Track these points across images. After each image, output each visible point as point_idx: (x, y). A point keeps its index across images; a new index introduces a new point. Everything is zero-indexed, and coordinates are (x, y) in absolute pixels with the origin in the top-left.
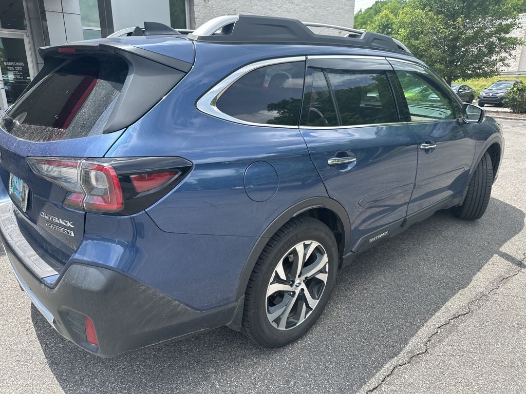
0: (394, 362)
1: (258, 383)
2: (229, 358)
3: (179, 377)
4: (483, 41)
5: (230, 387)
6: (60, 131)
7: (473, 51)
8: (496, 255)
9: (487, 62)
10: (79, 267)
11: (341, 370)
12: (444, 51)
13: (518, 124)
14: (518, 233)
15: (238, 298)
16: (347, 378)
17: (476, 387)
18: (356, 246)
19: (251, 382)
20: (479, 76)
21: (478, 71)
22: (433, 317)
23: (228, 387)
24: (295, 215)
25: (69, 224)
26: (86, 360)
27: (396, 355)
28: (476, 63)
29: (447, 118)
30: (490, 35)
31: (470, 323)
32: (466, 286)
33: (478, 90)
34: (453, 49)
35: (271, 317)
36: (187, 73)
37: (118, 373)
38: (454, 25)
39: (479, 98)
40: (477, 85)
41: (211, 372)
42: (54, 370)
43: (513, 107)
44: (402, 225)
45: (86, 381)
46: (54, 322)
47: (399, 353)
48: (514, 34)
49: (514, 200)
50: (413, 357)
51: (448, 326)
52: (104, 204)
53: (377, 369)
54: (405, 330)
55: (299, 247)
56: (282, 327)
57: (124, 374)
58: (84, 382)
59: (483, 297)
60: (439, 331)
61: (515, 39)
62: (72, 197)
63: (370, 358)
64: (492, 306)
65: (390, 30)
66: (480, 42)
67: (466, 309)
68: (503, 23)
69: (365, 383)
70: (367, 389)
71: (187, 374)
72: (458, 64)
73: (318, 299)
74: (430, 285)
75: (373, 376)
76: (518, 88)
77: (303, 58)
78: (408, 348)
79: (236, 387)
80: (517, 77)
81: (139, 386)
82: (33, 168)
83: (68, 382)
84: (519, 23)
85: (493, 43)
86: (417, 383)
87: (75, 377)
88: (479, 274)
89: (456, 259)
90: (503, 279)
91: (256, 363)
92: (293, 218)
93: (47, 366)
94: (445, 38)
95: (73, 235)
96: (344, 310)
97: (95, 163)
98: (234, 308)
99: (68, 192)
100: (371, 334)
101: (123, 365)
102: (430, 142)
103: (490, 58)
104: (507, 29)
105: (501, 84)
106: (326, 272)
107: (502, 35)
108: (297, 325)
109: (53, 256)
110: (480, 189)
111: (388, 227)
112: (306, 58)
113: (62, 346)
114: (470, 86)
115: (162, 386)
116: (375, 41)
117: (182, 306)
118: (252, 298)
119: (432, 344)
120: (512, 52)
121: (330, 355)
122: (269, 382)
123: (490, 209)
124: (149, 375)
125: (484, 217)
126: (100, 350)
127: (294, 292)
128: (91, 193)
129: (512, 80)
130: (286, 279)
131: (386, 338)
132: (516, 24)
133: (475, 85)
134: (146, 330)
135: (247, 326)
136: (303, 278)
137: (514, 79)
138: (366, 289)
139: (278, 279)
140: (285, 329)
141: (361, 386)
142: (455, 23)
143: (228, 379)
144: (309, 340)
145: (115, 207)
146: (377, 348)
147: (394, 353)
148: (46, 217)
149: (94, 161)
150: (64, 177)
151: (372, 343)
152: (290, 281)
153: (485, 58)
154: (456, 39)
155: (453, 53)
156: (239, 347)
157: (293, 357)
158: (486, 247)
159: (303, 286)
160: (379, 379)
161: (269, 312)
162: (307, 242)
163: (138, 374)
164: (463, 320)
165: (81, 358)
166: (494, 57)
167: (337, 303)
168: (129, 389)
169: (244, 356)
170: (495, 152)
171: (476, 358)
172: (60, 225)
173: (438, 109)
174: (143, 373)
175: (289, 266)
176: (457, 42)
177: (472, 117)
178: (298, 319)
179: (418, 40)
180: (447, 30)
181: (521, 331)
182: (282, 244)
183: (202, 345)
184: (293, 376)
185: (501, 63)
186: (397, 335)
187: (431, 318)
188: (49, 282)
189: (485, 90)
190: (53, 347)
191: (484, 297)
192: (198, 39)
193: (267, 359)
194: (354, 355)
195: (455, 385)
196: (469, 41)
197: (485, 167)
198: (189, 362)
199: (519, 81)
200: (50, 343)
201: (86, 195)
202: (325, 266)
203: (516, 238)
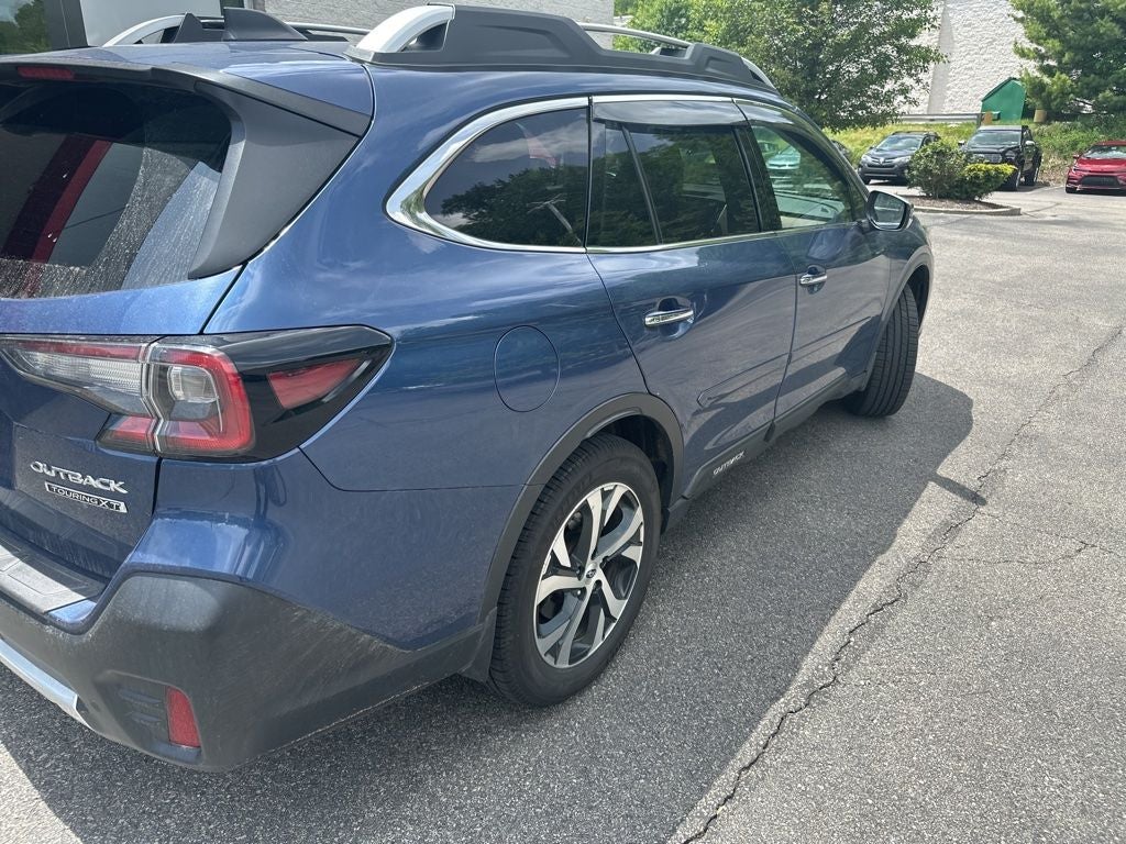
0: (779, 707)
1: (525, 782)
2: (456, 738)
3: (356, 791)
4: (869, 50)
5: (470, 796)
6: (71, 272)
7: (849, 71)
8: (931, 484)
9: (876, 96)
10: (148, 581)
11: (684, 735)
12: (795, 71)
13: (937, 221)
14: (964, 438)
15: (484, 614)
16: (697, 749)
17: (931, 737)
18: (690, 486)
19: (512, 782)
20: (861, 123)
21: (860, 112)
22: (839, 613)
23: (466, 799)
24: (589, 435)
25: (113, 486)
26: (135, 781)
27: (782, 694)
28: (856, 96)
29: (838, 218)
30: (880, 41)
31: (904, 617)
32: (888, 548)
33: (858, 150)
34: (813, 66)
35: (543, 645)
36: (361, 138)
37: (218, 799)
38: (813, 16)
39: (860, 166)
40: (856, 140)
41: (424, 772)
42: (62, 812)
43: (925, 185)
44: (767, 438)
45: (145, 825)
46: (80, 706)
47: (786, 688)
48: (924, 39)
49: (950, 375)
50: (813, 695)
51: (866, 629)
52: (208, 438)
53: (752, 724)
54: (791, 644)
55: (594, 499)
56: (563, 664)
57: (232, 799)
58: (142, 829)
59: (918, 566)
60: (852, 639)
61: (928, 50)
62: (124, 426)
63: (735, 704)
64: (937, 582)
65: (683, 21)
66: (863, 54)
67: (893, 591)
68: (904, 17)
69: (733, 754)
70: (739, 765)
71: (371, 782)
72: (823, 98)
73: (625, 598)
74: (823, 551)
75: (746, 739)
76: (934, 148)
77: (583, 101)
78: (801, 678)
79: (483, 794)
80: (927, 126)
81: (270, 823)
82: (13, 363)
83: (102, 834)
84: (935, 19)
85: (887, 57)
86: (828, 742)
87: (117, 821)
88: (907, 524)
89: (862, 496)
90: (950, 529)
91: (513, 741)
92: (587, 440)
93: (43, 805)
94: (796, 44)
95: (123, 509)
96: (670, 614)
97: (184, 347)
98: (477, 635)
99: (113, 415)
100: (730, 656)
101: (226, 780)
102: (816, 269)
103: (883, 87)
104: (911, 29)
105: (899, 139)
106: (639, 544)
107: (903, 40)
108: (590, 654)
109: (58, 559)
110: (896, 356)
111: (743, 443)
112: (590, 101)
113: (68, 756)
114: (842, 143)
115: (323, 815)
116: (711, 62)
117: (378, 643)
118: (510, 611)
119: (843, 664)
120: (921, 76)
121: (657, 706)
122: (548, 777)
123: (912, 394)
124: (289, 796)
125: (903, 410)
126: (205, 757)
127: (584, 590)
128: (172, 415)
129: (919, 131)
130: (569, 565)
131: (758, 664)
132: (928, 20)
133: (852, 141)
134: (306, 702)
135: (498, 668)
136: (599, 559)
137: (922, 129)
138: (705, 568)
139: (556, 567)
140: (567, 666)
141: (726, 762)
142: (816, 13)
143: (462, 782)
144: (612, 681)
145: (234, 443)
146: (745, 685)
147: (778, 691)
148: (48, 473)
149: (181, 344)
150: (100, 381)
151: (733, 675)
152: (577, 569)
153: (874, 87)
154: (817, 46)
155: (813, 75)
156: (473, 713)
157: (587, 721)
158: (913, 469)
159: (600, 575)
160: (758, 744)
161: (539, 635)
162: (608, 487)
163: (264, 795)
164: (891, 614)
165: (123, 777)
166: (889, 85)
167: (654, 601)
168: (250, 831)
169: (488, 731)
170: (919, 283)
171: (923, 683)
172: (89, 489)
173: (815, 199)
174: (275, 792)
175: (575, 538)
176: (820, 52)
177: (885, 215)
178: (591, 642)
179: (743, 45)
180: (800, 28)
181: (993, 623)
182: (564, 494)
183: (394, 717)
184: (594, 759)
185: (901, 98)
186: (778, 654)
187: (834, 615)
188: (68, 620)
189: (872, 151)
190: (46, 761)
191: (921, 567)
192: (374, 59)
193: (534, 732)
194: (703, 703)
195: (894, 739)
196: (841, 51)
197: (904, 314)
198: (373, 755)
199: (931, 133)
200: (38, 753)
201: (159, 419)
202: (638, 532)
203: (961, 448)
